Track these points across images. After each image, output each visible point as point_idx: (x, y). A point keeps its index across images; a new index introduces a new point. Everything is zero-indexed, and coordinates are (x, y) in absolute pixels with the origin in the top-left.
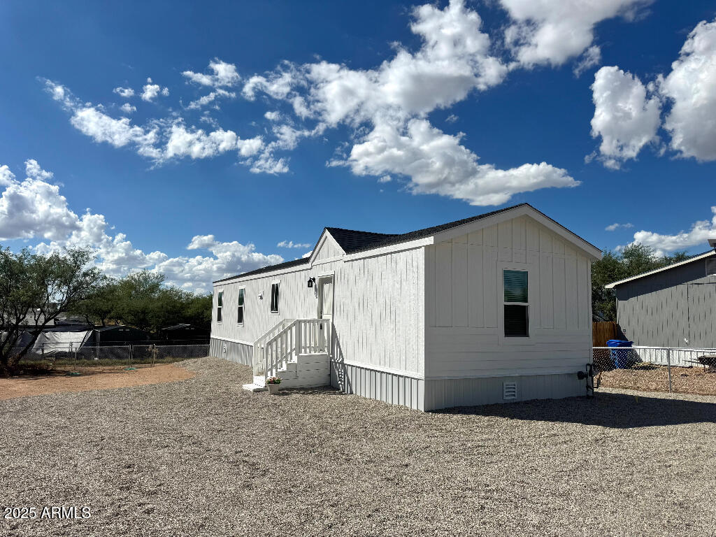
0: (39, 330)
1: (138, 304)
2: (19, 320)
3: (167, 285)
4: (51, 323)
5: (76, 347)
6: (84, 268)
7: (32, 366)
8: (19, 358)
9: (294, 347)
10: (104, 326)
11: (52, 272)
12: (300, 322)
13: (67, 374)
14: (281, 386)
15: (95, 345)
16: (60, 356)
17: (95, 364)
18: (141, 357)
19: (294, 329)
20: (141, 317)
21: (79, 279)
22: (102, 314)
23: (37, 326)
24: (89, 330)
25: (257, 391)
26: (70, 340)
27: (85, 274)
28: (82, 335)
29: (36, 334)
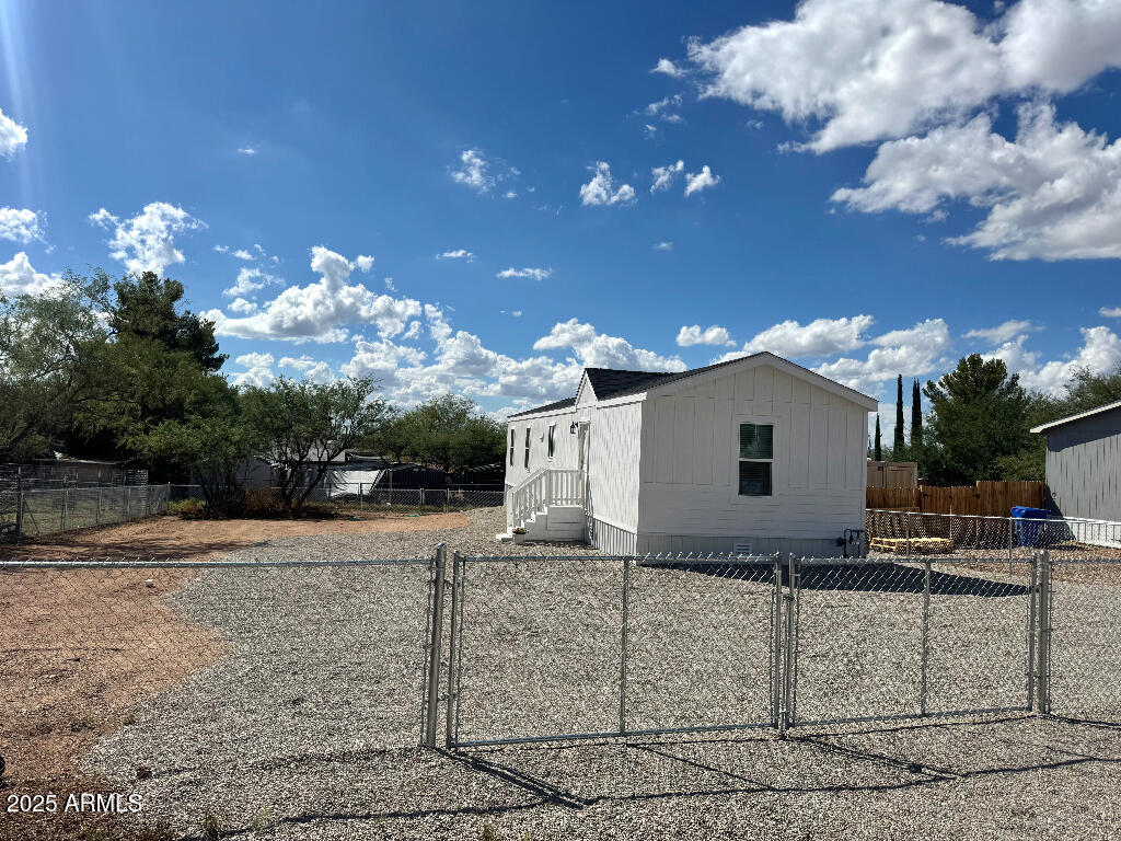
0: (325, 467)
1: (438, 438)
2: (302, 457)
3: (476, 412)
4: (341, 458)
5: (366, 490)
6: (369, 399)
7: (316, 508)
8: (303, 500)
9: (544, 498)
10: (400, 464)
11: (335, 404)
12: (550, 472)
13: (351, 518)
14: (526, 537)
15: (387, 486)
16: (349, 498)
17: (385, 510)
18: (435, 504)
19: (544, 478)
20: (441, 453)
21: (364, 412)
22: (398, 450)
23: (319, 463)
24: (382, 469)
25: (504, 540)
26: (359, 481)
27: (370, 407)
28: (374, 474)
29: (322, 471)
